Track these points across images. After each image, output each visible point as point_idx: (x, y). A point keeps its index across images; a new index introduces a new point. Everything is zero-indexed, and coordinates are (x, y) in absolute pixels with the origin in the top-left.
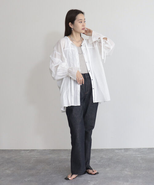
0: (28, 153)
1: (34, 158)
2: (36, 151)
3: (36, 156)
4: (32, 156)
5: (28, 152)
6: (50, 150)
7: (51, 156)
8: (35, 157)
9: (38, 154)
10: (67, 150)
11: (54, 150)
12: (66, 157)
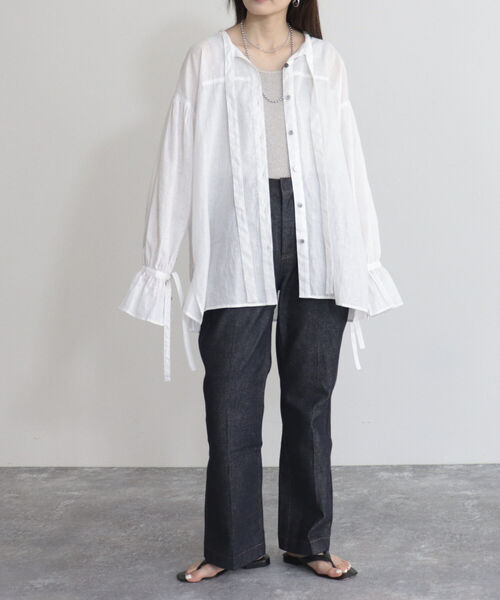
0: (46, 479)
1: (67, 502)
2: (76, 472)
3: (76, 493)
4: (59, 493)
5: (45, 475)
6: (128, 468)
7: (131, 491)
8: (70, 498)
9: (85, 484)
10: (192, 469)
11: (142, 471)
12: (190, 498)
